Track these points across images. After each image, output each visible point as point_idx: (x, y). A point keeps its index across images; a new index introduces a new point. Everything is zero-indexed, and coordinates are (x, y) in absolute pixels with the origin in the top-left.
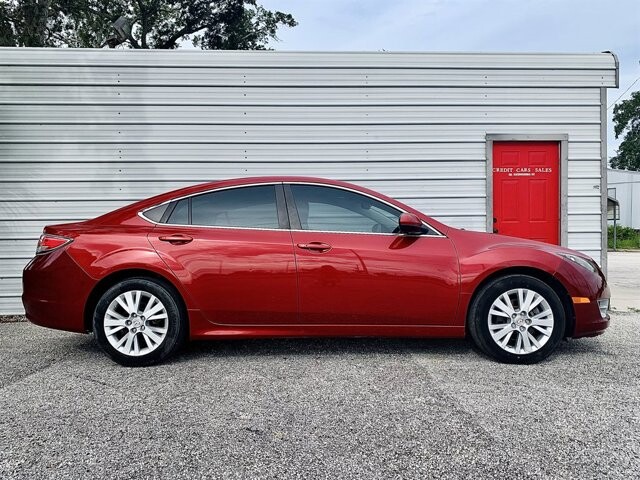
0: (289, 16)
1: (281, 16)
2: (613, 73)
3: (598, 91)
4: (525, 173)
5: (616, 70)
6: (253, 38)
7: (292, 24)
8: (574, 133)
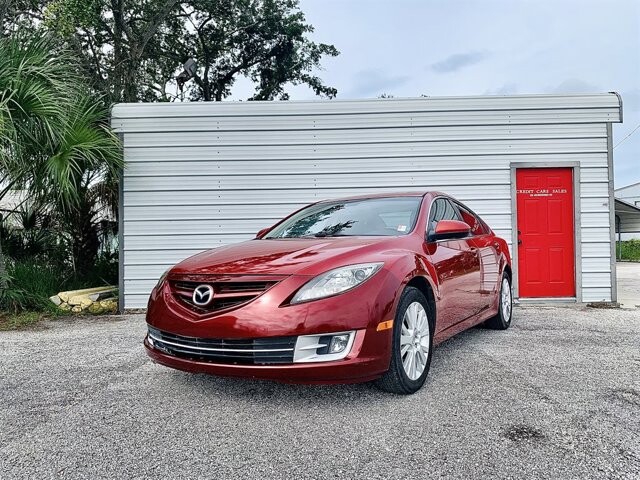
0: (332, 47)
1: (324, 47)
2: (618, 110)
3: (605, 125)
4: (544, 193)
5: (620, 108)
6: (298, 67)
7: (335, 53)
8: (584, 161)
